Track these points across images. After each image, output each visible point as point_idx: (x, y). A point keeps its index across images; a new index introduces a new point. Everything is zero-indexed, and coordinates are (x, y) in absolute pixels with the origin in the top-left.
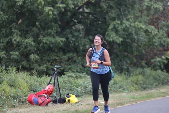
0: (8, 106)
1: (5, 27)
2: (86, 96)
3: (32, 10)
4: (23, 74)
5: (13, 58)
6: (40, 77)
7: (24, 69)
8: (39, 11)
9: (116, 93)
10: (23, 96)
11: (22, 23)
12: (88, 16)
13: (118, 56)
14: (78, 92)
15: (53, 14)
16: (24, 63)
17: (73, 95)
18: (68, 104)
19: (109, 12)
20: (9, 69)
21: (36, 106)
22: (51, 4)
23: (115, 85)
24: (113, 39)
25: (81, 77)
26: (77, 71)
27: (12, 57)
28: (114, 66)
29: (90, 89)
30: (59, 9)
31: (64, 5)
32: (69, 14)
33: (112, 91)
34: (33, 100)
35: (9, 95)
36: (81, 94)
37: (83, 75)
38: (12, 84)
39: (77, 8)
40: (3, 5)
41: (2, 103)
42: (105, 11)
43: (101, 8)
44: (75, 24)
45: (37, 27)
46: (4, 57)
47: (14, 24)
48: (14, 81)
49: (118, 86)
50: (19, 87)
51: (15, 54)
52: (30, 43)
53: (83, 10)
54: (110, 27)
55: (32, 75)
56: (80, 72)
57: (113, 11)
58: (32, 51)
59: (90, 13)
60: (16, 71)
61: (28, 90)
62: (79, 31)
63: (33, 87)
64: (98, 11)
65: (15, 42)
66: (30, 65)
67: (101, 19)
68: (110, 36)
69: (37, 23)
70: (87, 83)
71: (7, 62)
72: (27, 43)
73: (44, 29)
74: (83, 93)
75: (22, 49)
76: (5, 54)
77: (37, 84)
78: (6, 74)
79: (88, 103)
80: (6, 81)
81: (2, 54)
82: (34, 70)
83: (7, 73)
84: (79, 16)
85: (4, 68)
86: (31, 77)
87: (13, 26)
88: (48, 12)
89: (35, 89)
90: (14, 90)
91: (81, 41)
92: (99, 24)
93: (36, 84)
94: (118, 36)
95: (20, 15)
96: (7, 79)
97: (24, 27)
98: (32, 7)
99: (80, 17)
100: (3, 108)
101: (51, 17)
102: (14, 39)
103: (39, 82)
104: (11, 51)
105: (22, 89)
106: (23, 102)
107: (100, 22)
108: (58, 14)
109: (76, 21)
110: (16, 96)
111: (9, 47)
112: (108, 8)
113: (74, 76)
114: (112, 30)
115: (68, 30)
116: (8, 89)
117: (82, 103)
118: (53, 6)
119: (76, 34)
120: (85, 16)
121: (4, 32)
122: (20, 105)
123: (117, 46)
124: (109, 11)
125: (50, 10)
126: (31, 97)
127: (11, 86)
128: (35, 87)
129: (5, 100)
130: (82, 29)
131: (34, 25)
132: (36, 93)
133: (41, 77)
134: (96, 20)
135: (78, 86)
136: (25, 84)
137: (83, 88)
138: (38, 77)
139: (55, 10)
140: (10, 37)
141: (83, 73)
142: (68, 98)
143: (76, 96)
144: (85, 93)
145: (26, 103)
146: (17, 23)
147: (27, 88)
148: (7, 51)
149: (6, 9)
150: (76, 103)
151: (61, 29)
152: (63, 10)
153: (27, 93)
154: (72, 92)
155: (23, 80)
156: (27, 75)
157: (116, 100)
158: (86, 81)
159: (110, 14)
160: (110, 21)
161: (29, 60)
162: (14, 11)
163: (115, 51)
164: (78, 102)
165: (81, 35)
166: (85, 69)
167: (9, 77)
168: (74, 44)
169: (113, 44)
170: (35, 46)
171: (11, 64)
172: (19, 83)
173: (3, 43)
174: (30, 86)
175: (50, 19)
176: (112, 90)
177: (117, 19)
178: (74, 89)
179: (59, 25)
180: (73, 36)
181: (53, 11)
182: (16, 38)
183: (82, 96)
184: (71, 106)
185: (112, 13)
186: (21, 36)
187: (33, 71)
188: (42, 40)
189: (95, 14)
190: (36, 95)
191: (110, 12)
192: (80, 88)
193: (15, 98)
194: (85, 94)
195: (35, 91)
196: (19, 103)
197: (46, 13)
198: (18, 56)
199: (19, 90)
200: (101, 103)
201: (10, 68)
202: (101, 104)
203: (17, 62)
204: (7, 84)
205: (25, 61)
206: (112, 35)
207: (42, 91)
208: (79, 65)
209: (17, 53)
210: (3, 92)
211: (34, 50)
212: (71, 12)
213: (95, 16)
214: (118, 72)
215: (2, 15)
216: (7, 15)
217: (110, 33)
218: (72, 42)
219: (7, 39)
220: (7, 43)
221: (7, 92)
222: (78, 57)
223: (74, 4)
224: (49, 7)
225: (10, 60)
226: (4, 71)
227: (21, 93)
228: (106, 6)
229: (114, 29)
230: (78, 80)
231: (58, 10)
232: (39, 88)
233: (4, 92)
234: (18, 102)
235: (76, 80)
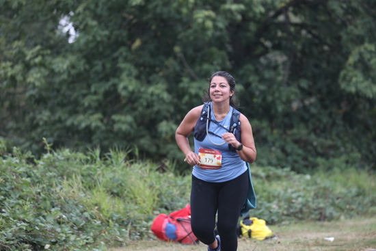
0: (107, 242)
1: (101, 56)
2: (290, 223)
3: (165, 16)
4: (143, 169)
5: (120, 130)
6: (181, 174)
7: (145, 155)
8: (180, 20)
9: (363, 218)
10: (141, 220)
11: (141, 48)
12: (298, 32)
13: (367, 128)
14: (270, 212)
15: (215, 27)
16: (145, 142)
17: (259, 218)
18: (248, 241)
19: (348, 23)
20: (110, 156)
21: (171, 243)
22: (210, 4)
23: (361, 198)
24: (356, 87)
25: (278, 178)
26: (270, 164)
27: (116, 127)
28: (360, 151)
29: (299, 206)
30: (229, 15)
31: (242, 7)
32: (253, 27)
33: (352, 213)
34: (166, 229)
35: (108, 215)
36: (278, 217)
37: (284, 174)
38: (115, 191)
39: (272, 13)
40: (97, 6)
41: (92, 234)
42: (339, 22)
43: (329, 13)
44: (266, 50)
45: (175, 57)
46: (97, 128)
47: (123, 50)
48: (121, 185)
49: (367, 200)
50: (131, 199)
51: (124, 121)
52: (158, 95)
53: (287, 17)
54: (351, 60)
55: (164, 171)
56: (276, 166)
57: (358, 22)
58: (164, 113)
59: (301, 26)
60: (126, 160)
61: (155, 206)
62: (275, 68)
63: (165, 200)
64: (323, 22)
65: (124, 93)
66: (158, 147)
67: (328, 41)
68: (350, 80)
69: (177, 49)
70: (293, 193)
71: (106, 139)
72: (152, 94)
73: (192, 62)
74: (283, 214)
75: (140, 109)
76: (102, 120)
77: (176, 192)
78: (102, 168)
79: (296, 238)
80: (102, 185)
81: (94, 120)
82: (167, 158)
83: (104, 166)
84: (276, 33)
85: (98, 152)
86: (161, 175)
87: (121, 53)
88: (203, 23)
89: (171, 204)
90: (119, 205)
91: (280, 92)
92: (323, 51)
93: (171, 191)
94: (370, 80)
95: (137, 28)
96: (104, 180)
97: (147, 58)
98: (165, 10)
99: (280, 34)
100: (94, 247)
101: (210, 33)
102: (121, 86)
103: (180, 186)
104: (115, 112)
105: (139, 202)
106: (141, 235)
107: (326, 48)
108: (227, 28)
109: (268, 44)
110: (125, 219)
111: (111, 103)
112: (346, 12)
113: (263, 175)
114: (355, 66)
115: (250, 67)
116: (107, 203)
117: (282, 240)
118: (215, 9)
119: (268, 74)
120: (290, 33)
121: (99, 67)
122: (133, 240)
123: (367, 106)
124: (349, 20)
125: (208, 17)
126: (160, 221)
127: (114, 195)
128: (169, 199)
129: (100, 229)
130: (284, 63)
131: (169, 53)
132: (171, 213)
133: (184, 176)
134: (317, 41)
135: (272, 199)
136: (148, 192)
137: (282, 204)
138: (176, 175)
139: (219, 18)
140: (113, 81)
141: (283, 167)
142: (248, 228)
143: (268, 223)
144: (288, 215)
145: (149, 237)
146: (130, 47)
147: (152, 200)
148: (105, 114)
149: (105, 13)
150: (267, 238)
151: (233, 62)
152: (239, 17)
153: (151, 214)
154: (258, 212)
155: (143, 182)
156: (151, 170)
157: (363, 233)
158: (292, 188)
159: (350, 28)
160: (350, 45)
161: (155, 135)
162: (124, 19)
163: (361, 117)
164: (272, 237)
165: (280, 78)
166: (290, 158)
167: (109, 175)
168: (264, 99)
169: (356, 99)
170: (171, 103)
171: (115, 144)
172: (132, 188)
173: (95, 93)
174: (158, 196)
175: (207, 39)
176: (352, 210)
177: (367, 39)
178: (261, 205)
179: (229, 54)
180: (262, 80)
181: (214, 20)
182: (127, 84)
183: (280, 221)
184: (253, 245)
185: (356, 27)
186: (138, 78)
187: (166, 161)
188: (189, 87)
189: (315, 28)
190: (172, 217)
191: (351, 24)
192: (275, 202)
193: (122, 224)
194: (289, 218)
195: (169, 207)
196: (132, 237)
197: (199, 24)
198: (130, 125)
199: (132, 206)
200: (327, 241)
201: (112, 153)
202: (325, 243)
203: (127, 140)
204: (104, 191)
205: (148, 137)
206: (354, 80)
207: (186, 209)
208: (273, 149)
209: (129, 118)
210: (95, 210)
211: (168, 111)
212: (257, 22)
213: (314, 32)
214: (367, 168)
215: (96, 29)
216: (107, 27)
217: (350, 74)
218: (257, 93)
219: (106, 86)
220: (107, 94)
221: (104, 209)
222: (272, 129)
223: (264, 5)
224: (206, 9)
225: (111, 135)
226: (98, 159)
227: (137, 214)
228: (342, 7)
229: (360, 65)
230: (271, 185)
231: (226, 18)
232: (179, 201)
233: (98, 209)
234: (130, 234)
235: (267, 184)
